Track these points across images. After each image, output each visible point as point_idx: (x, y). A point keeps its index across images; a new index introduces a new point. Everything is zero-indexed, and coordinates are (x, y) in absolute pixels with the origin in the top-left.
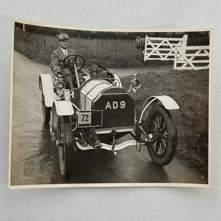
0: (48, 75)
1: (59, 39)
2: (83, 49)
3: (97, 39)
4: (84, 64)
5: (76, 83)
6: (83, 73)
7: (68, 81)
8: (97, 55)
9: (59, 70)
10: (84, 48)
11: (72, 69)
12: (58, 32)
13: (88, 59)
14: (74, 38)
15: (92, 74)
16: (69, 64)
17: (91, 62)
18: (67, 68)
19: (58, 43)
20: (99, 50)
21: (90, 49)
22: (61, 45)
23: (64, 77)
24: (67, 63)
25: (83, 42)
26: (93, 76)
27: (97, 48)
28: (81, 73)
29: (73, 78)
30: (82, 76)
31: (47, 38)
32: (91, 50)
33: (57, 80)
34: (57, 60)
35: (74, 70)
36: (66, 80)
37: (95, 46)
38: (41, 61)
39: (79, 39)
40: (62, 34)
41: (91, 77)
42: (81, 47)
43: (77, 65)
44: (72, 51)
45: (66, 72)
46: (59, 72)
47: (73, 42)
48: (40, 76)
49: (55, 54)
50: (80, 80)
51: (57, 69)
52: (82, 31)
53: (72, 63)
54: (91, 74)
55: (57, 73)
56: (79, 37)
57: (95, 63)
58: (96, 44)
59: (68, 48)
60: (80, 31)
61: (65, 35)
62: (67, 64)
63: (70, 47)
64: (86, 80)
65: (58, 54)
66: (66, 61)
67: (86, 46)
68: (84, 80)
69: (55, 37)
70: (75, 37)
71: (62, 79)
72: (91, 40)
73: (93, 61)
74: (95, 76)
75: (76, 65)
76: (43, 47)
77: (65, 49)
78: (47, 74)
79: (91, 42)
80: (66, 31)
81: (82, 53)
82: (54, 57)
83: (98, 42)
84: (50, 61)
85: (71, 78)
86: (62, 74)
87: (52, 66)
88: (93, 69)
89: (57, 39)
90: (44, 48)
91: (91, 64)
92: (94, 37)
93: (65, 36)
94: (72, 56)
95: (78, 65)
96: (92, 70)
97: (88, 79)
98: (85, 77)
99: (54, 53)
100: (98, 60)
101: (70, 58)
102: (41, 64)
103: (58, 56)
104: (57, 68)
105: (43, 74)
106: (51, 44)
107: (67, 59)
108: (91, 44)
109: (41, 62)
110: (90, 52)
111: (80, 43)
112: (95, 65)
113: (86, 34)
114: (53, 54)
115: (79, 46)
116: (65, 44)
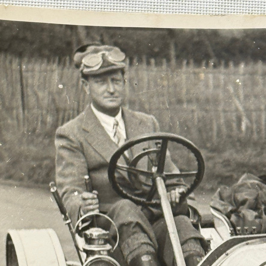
0: (43, 231)
1: (86, 70)
2: (193, 111)
3: (247, 64)
4: (199, 176)
5: (167, 260)
6: (199, 216)
7: (135, 254)
8: (252, 132)
9: (91, 207)
10: (194, 107)
11: (150, 199)
12: (79, 41)
13: (213, 150)
14: (148, 63)
15: (238, 216)
16: (133, 178)
17: (227, 163)
18: (125, 197)
19: (79, 91)
20: (258, 110)
21: (220, 108)
22: (95, 96)
23: (115, 238)
24: (125, 174)
25: (188, 78)
26: (244, 225)
27: (252, 104)
28: (188, 215)
29: (154, 240)
30: (196, 226)
31: (33, 71)
32: (225, 111)
33: (85, 251)
34: (79, 163)
35: (159, 206)
36: (126, 253)
37: (241, 92)
38: (13, 171)
39: (169, 65)
40: (96, 51)
41: (234, 232)
42: (180, 102)
43: (169, 182)
44: (141, 122)
45: (123, 214)
46: (92, 217)
47: (146, 80)
48: (9, 238)
49: (71, 137)
50: (185, 246)
51: (81, 202)
52: (182, 30)
53: (149, 175)
54: (233, 218)
55: (83, 221)
56: (169, 60)
57: (246, 169)
58: (245, 85)
59: (126, 108)
60: (171, 32)
61: (107, 53)
62: (123, 178)
63: (132, 104)
64: (213, 247)
65: (82, 139)
66: (119, 168)
67: (202, 97)
68: (205, 244)
69: (68, 63)
70: (153, 61)
71: (108, 247)
72: (222, 69)
73: (239, 157)
74: (252, 223)
75: (165, 179)
76: (17, 108)
77: (112, 112)
78: (39, 228)
79: (222, 77)
80: (112, 37)
81: (185, 127)
82: (65, 153)
83: (253, 74)
84: (51, 170)
85: (147, 240)
86: (106, 226)
87: (60, 193)
88: (240, 197)
89: (77, 73)
90: (21, 116)
91: (228, 174)
92: (234, 55)
93: (111, 59)
94: (145, 144)
95: (174, 181)
96: (235, 200)
97: (220, 242)
98: (206, 233)
99: (66, 134)
100: (259, 154)
101: (138, 150)
102: (11, 185)
103: (85, 144)
104: (84, 199)
105: (23, 232)
106: (50, 93)
107: (125, 157)
108: (226, 84)
109: (10, 177)
110: (222, 121)
111: (175, 86)
112: (249, 178)
113: (199, 45)
114: (61, 137)
115: (173, 100)
116: (112, 90)
